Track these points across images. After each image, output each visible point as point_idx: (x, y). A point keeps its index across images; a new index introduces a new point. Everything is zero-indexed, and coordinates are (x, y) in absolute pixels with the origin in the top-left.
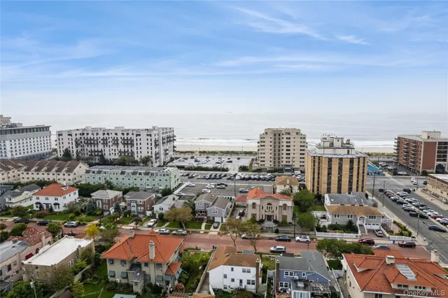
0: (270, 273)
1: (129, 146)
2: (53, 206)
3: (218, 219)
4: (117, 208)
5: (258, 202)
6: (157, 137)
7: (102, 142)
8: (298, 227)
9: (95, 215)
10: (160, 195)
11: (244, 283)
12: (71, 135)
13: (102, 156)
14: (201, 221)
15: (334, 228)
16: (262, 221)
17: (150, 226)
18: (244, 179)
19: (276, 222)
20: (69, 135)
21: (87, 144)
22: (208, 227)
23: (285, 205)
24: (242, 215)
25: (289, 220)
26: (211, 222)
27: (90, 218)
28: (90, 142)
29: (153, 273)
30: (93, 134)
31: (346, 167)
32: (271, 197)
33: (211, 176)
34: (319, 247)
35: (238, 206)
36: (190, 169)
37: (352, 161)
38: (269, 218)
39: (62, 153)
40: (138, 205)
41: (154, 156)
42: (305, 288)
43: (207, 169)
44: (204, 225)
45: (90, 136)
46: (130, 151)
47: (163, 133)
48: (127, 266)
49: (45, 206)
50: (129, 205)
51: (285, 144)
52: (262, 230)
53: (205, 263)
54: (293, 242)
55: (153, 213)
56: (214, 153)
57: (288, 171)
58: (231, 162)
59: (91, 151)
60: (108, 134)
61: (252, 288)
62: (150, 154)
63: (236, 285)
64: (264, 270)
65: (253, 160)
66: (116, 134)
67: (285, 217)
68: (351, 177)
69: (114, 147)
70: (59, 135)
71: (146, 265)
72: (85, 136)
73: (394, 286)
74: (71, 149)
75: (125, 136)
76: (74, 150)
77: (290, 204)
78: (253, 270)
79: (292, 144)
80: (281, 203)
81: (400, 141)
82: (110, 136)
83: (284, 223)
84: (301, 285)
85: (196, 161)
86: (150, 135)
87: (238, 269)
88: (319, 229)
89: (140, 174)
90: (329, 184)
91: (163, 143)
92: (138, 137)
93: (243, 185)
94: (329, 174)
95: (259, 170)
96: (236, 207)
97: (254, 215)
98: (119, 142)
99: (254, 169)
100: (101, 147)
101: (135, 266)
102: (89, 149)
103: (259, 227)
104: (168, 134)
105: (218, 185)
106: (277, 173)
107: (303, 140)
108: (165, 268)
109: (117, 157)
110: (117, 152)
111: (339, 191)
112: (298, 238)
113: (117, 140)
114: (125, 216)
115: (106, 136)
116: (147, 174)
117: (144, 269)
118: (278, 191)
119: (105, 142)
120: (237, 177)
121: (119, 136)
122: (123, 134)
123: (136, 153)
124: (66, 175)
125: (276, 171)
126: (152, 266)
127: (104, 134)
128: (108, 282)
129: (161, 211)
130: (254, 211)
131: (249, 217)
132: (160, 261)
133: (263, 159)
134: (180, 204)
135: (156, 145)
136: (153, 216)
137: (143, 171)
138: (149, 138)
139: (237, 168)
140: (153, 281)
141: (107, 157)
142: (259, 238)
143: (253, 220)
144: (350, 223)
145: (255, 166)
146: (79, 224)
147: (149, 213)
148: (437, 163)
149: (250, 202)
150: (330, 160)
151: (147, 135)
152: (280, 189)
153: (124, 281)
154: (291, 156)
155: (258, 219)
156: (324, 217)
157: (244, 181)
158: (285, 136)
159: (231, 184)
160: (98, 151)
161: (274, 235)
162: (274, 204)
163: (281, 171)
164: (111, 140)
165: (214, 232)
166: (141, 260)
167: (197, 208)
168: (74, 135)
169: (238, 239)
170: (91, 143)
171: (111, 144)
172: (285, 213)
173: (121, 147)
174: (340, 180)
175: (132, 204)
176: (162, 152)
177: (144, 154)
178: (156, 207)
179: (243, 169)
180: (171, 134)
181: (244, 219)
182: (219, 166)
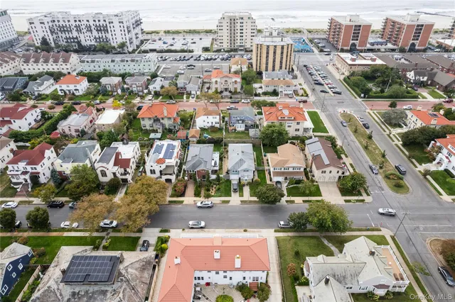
0: (226, 119)
1: (103, 32)
2: (75, 92)
3: (193, 92)
4: (123, 90)
5: (219, 80)
6: (128, 23)
7: (75, 29)
8: (244, 94)
9: (108, 95)
10: (150, 78)
11: (214, 124)
12: (43, 23)
13: (79, 43)
14: (183, 94)
15: (265, 94)
16: (222, 92)
17: (150, 100)
18: (207, 59)
19: (230, 92)
20: (41, 23)
21: (60, 31)
22: (188, 98)
23: (236, 81)
24: (209, 88)
25: (239, 90)
26: (189, 94)
27: (106, 97)
28: (63, 29)
29: (167, 123)
30: (64, 21)
31: (279, 52)
32: (227, 76)
33: (180, 57)
34: (253, 105)
35: (205, 83)
36: (161, 51)
37: (283, 47)
38: (226, 90)
39: (39, 42)
40: (137, 87)
41: (128, 42)
42: (243, 122)
43: (175, 51)
44: (185, 96)
45: (61, 23)
46: (104, 37)
47: (132, 19)
48: (152, 121)
49: (68, 92)
50: (131, 86)
51: (239, 28)
52: (222, 97)
53: (192, 117)
54: (240, 103)
55: (149, 91)
56: (177, 32)
57: (241, 50)
58: (194, 43)
59: (66, 38)
60: (80, 21)
61: (218, 126)
62: (124, 40)
63: (210, 125)
64: (223, 118)
65: (213, 39)
66: (88, 21)
67: (236, 89)
68: (282, 58)
69: (89, 34)
70: (31, 23)
71: (163, 119)
72: (56, 23)
73: (279, 118)
74: (47, 37)
75: (98, 23)
76: (50, 39)
77: (239, 80)
78: (218, 117)
79: (244, 28)
80: (233, 80)
81: (332, 21)
82: (82, 23)
83: (235, 93)
84: (241, 122)
85: (164, 43)
86: (122, 22)
87: (210, 117)
88: (256, 95)
89: (127, 61)
90: (267, 64)
91: (134, 28)
92: (111, 25)
93: (207, 65)
94: (267, 57)
95: (219, 51)
96: (204, 83)
97: (216, 89)
98: (93, 28)
99: (214, 49)
100: (75, 34)
101: (157, 120)
102: (64, 36)
103: (220, 96)
104: (136, 18)
105: (188, 66)
106: (232, 53)
107: (253, 24)
108: (172, 120)
109: (93, 43)
110: (92, 38)
111: (274, 70)
112: (243, 101)
113: (90, 26)
114: (130, 94)
115: (78, 23)
116: (133, 61)
117: (161, 121)
118: (233, 70)
119: (79, 29)
120: (202, 58)
121: (91, 23)
122: (94, 21)
123: (111, 39)
124: (64, 64)
125: (231, 50)
126: (166, 119)
127: (75, 21)
128: (142, 130)
129: (154, 90)
130: (216, 86)
131: (214, 90)
132: (170, 116)
133: (221, 41)
134: (166, 84)
135: (129, 31)
136: (149, 93)
137: (129, 59)
138: (121, 25)
139: (201, 49)
140: (167, 127)
141: (84, 43)
142: (220, 102)
143: (216, 92)
144: (275, 90)
145: (215, 47)
146: (101, 102)
147: (146, 91)
148: (352, 42)
149: (214, 80)
150: (268, 47)
151: (120, 22)
152: (234, 68)
153: (151, 128)
154: (244, 38)
155: (219, 91)
156: (261, 88)
157: (208, 61)
158: (239, 21)
159: (198, 64)
160: (73, 38)
161: (229, 100)
162: (229, 81)
163: (235, 50)
164: (84, 27)
165: (192, 100)
166: (159, 117)
167: (179, 86)
168: (46, 23)
169: (208, 103)
170: (64, 31)
171: (85, 31)
172: (236, 86)
173: (95, 33)
174: (274, 61)
175: (133, 86)
176: (134, 37)
177: (120, 40)
178: (151, 87)
179: (206, 50)
180: (137, 18)
181: (210, 92)
182: (185, 48)
